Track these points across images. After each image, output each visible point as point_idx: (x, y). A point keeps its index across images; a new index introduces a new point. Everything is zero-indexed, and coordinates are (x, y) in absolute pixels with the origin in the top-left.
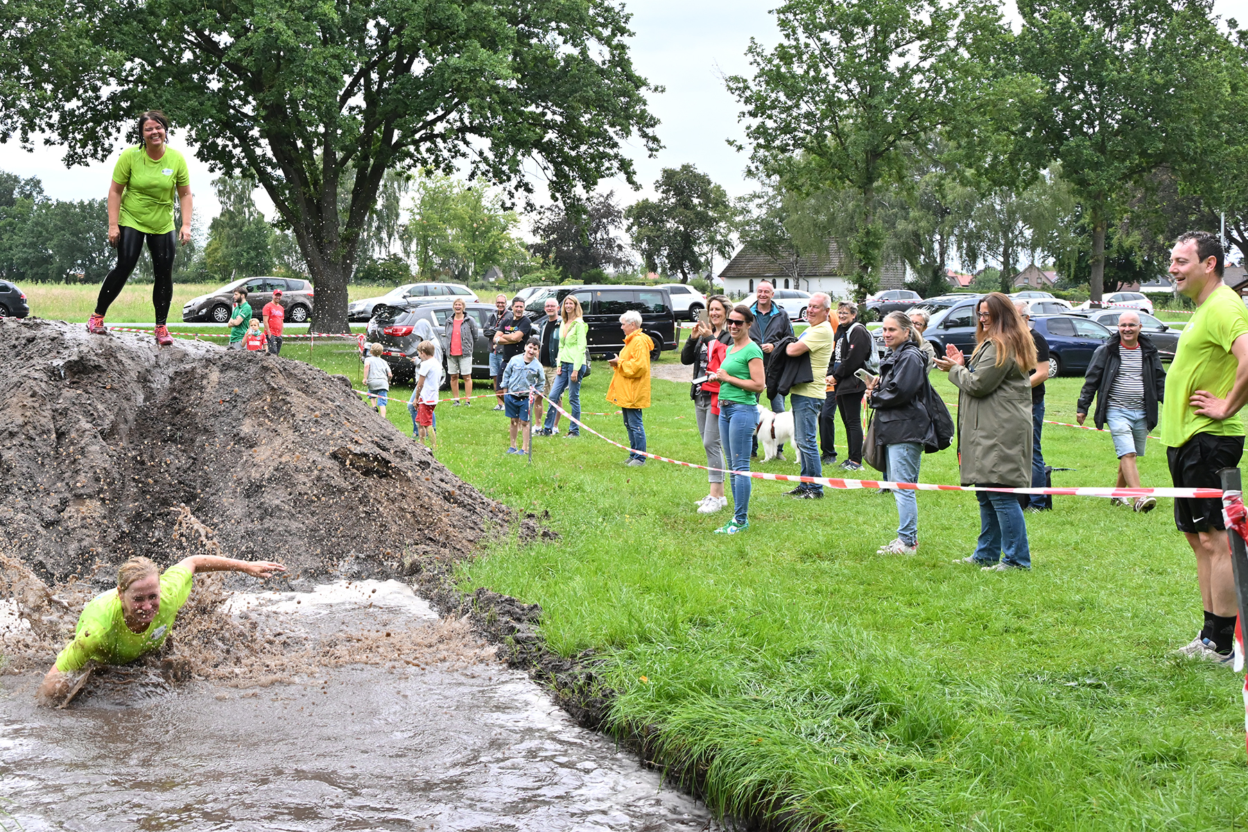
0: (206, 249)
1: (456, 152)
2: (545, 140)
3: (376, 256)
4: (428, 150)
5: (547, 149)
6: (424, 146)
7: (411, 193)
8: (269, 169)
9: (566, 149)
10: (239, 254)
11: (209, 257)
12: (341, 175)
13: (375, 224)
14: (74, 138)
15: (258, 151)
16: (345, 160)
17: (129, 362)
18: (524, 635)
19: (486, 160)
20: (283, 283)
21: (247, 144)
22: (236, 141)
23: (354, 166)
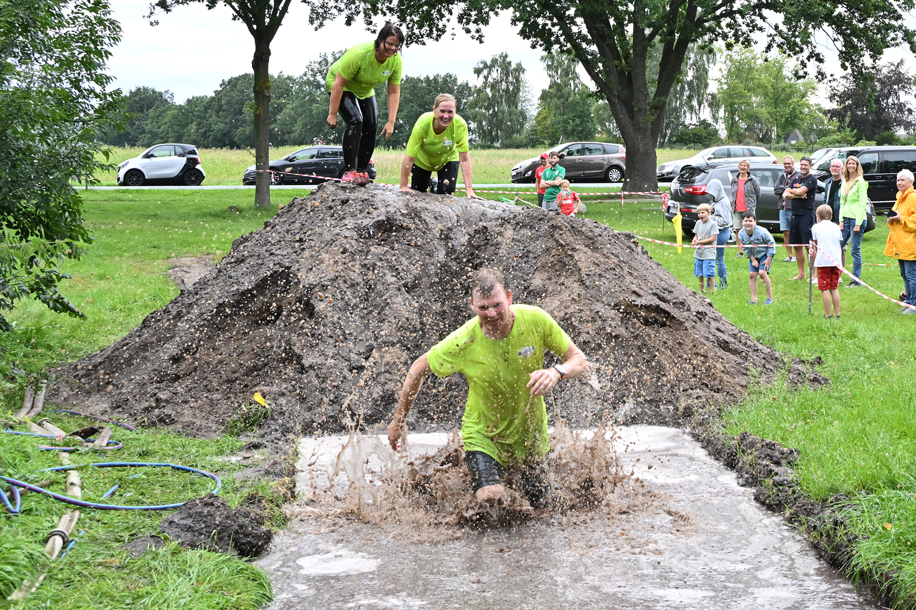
0: (537, 117)
1: (754, 27)
2: (835, 14)
3: (687, 122)
4: (728, 25)
5: (838, 23)
6: (725, 21)
7: (719, 65)
8: (584, 45)
9: (854, 22)
10: (566, 122)
11: (540, 125)
12: (649, 49)
13: (687, 93)
14: (412, 20)
15: (575, 29)
16: (652, 36)
17: (433, 221)
18: (781, 479)
19: (780, 33)
20: (600, 147)
21: (564, 22)
22: (555, 20)
23: (661, 41)
